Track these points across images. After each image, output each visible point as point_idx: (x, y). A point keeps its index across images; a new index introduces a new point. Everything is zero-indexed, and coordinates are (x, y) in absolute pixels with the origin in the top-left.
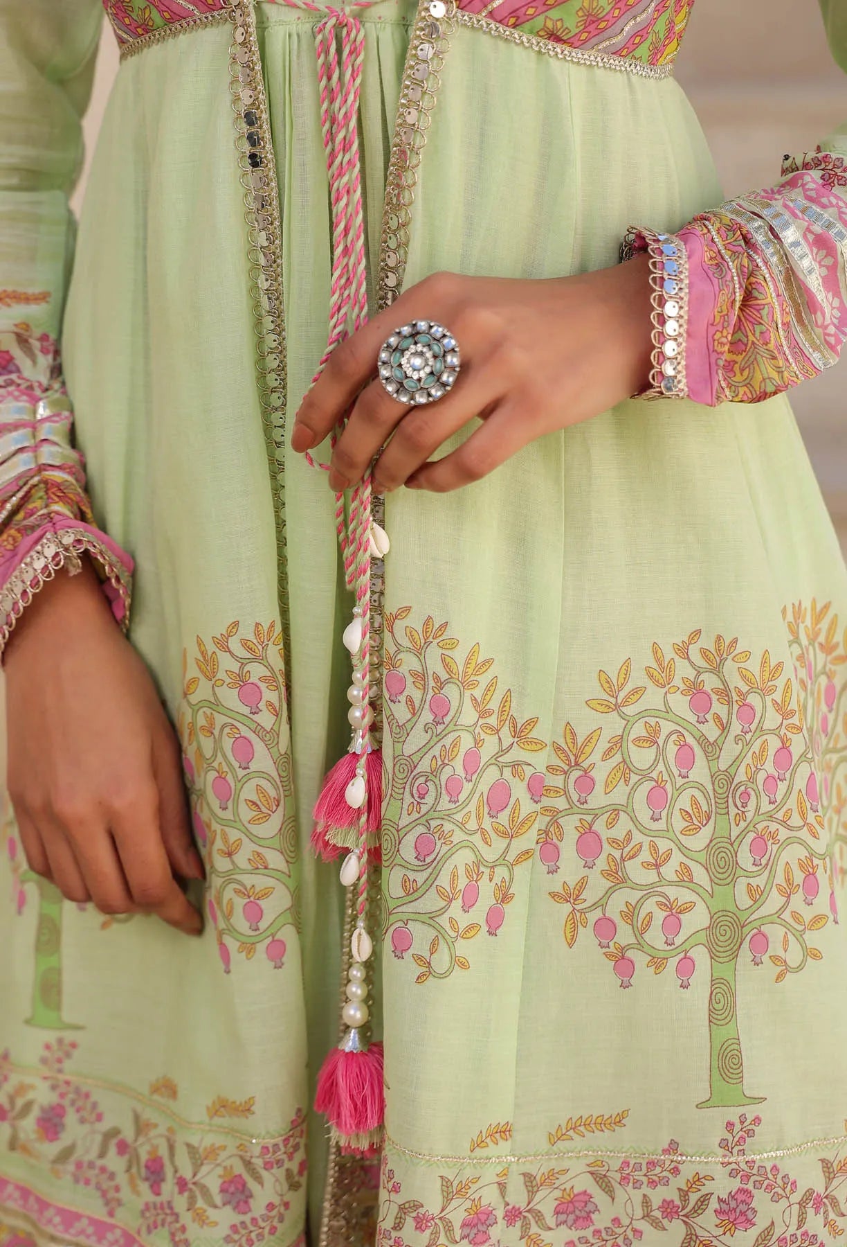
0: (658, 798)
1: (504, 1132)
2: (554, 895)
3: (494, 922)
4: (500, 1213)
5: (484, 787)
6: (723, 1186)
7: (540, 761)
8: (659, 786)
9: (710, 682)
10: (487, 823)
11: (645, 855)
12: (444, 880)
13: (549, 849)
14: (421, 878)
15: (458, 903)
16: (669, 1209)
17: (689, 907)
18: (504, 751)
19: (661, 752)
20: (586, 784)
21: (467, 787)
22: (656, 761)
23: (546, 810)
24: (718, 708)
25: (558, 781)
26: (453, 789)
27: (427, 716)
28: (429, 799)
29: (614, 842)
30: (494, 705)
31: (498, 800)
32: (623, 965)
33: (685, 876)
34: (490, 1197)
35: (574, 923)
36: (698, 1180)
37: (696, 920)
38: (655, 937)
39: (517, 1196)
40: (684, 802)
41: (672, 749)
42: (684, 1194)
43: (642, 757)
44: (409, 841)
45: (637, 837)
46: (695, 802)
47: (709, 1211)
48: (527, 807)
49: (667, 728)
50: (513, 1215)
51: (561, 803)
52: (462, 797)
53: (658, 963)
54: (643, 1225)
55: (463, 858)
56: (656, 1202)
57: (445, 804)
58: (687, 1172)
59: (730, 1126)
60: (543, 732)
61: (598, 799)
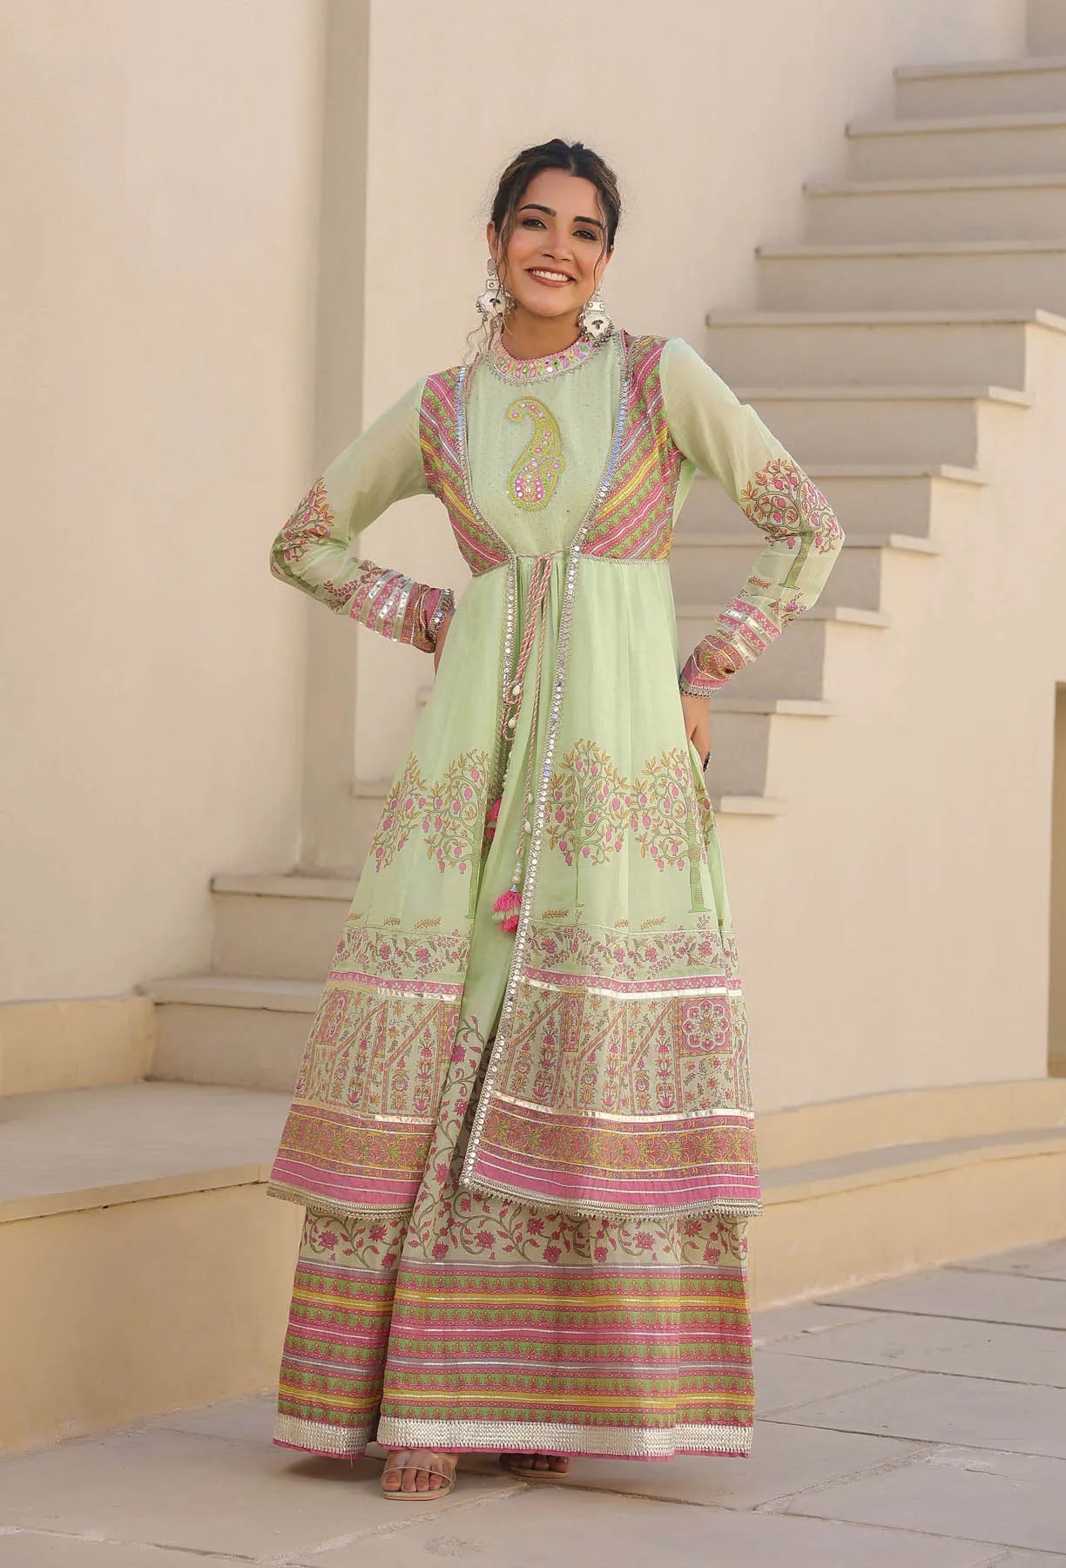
0: (667, 804)
1: (626, 923)
2: (637, 839)
3: (618, 847)
4: (626, 953)
5: (611, 800)
6: (699, 940)
7: (628, 792)
8: (667, 801)
9: (681, 766)
10: (613, 812)
11: (664, 825)
12: (600, 829)
13: (634, 824)
14: (591, 829)
15: (604, 838)
16: (682, 951)
17: (681, 843)
18: (615, 789)
19: (667, 788)
20: (644, 799)
21: (605, 798)
22: (666, 792)
23: (632, 809)
24: (684, 775)
25: (635, 799)
26: (601, 798)
27: (590, 774)
28: (593, 802)
29: (654, 820)
30: (612, 772)
31: (616, 804)
32: (661, 864)
33: (679, 833)
34: (623, 945)
35: (644, 848)
36: (690, 939)
37: (684, 847)
38: (670, 853)
39: (632, 948)
40: (676, 807)
41: (671, 789)
42: (687, 944)
43: (661, 791)
44: (587, 817)
45: (662, 818)
46: (680, 807)
47: (696, 949)
48: (626, 808)
49: (669, 781)
50: (631, 954)
51: (636, 807)
52: (604, 802)
53: (671, 862)
54: (674, 958)
55: (605, 823)
56: (677, 949)
57: (598, 803)
58: (687, 935)
59: (700, 919)
60: (628, 782)
61: (648, 805)
